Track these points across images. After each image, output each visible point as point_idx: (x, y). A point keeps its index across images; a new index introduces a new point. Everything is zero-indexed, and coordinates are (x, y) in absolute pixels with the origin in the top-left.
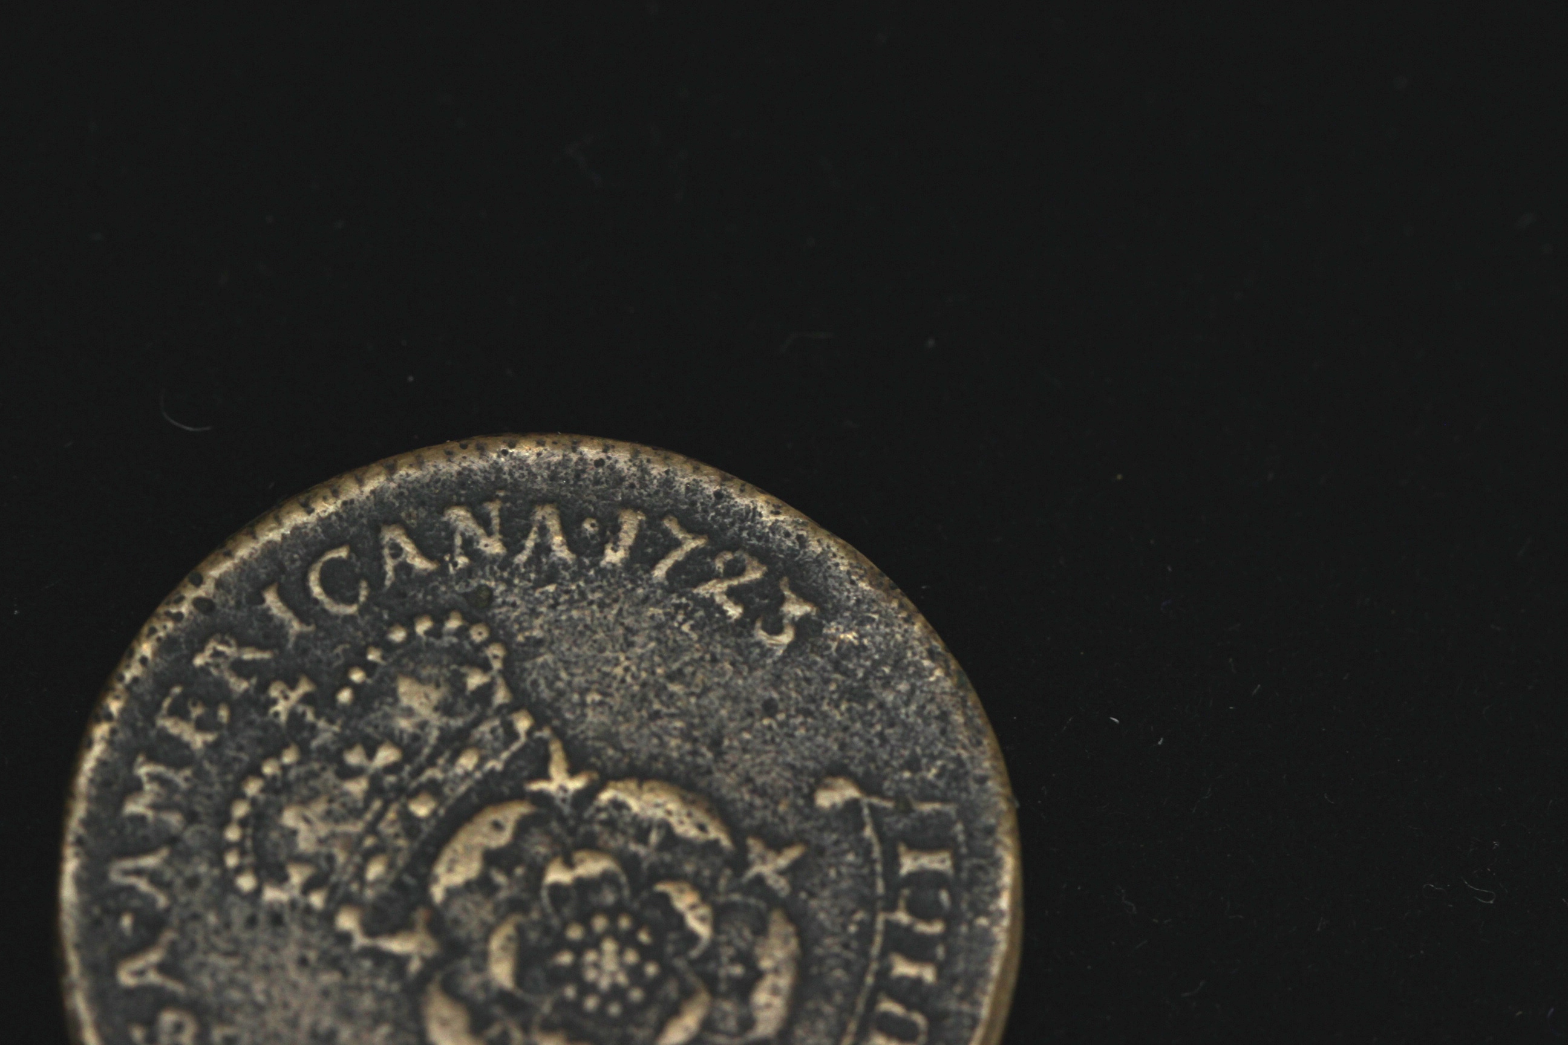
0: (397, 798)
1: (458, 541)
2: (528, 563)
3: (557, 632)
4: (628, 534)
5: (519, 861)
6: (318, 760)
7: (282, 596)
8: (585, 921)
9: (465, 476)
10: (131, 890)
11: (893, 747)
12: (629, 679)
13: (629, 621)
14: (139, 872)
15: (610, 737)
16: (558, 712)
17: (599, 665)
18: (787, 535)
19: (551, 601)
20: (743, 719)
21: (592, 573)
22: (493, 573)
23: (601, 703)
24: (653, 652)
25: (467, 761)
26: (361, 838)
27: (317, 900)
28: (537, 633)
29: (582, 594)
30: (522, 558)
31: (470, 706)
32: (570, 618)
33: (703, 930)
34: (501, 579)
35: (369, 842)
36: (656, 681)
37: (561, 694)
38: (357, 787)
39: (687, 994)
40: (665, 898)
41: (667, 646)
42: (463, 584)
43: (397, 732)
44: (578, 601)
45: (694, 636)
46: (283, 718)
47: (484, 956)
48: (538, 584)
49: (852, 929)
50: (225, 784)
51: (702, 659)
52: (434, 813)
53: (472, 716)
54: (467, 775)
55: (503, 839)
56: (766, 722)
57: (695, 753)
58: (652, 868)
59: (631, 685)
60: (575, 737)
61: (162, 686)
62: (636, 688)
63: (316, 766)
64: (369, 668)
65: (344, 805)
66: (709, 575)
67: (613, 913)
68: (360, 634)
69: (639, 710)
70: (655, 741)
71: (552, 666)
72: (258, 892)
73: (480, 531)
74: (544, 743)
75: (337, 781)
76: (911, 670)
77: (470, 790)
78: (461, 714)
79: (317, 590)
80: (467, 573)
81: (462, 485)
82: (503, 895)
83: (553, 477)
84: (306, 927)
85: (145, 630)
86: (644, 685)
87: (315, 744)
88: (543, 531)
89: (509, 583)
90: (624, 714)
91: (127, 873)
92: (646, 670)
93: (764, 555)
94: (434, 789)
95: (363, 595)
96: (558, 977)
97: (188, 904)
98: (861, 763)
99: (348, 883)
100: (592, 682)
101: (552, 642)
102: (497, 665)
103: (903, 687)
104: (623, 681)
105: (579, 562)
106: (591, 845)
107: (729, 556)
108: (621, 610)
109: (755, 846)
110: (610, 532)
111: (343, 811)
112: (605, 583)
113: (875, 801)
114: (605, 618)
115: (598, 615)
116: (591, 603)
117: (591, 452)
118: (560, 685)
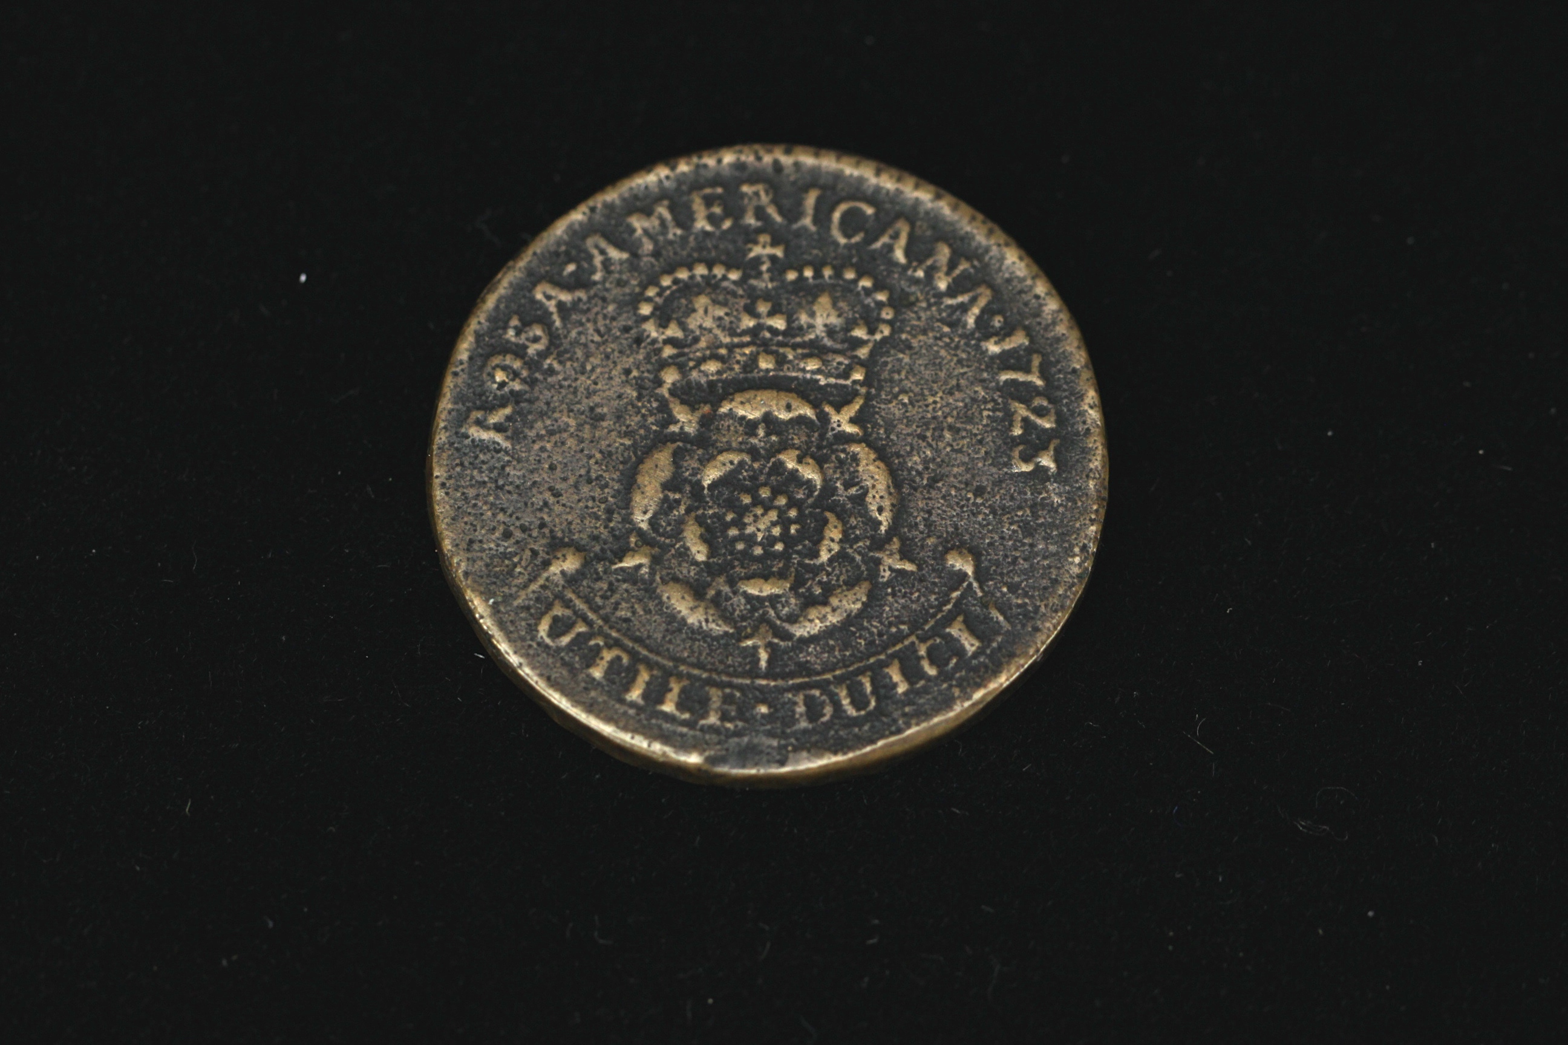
0: (759, 346)
1: (929, 262)
2: (950, 306)
3: (924, 351)
4: (1009, 345)
5: (777, 434)
6: (744, 290)
7: (819, 201)
8: (776, 492)
9: (967, 238)
10: (590, 258)
11: (1014, 569)
12: (930, 408)
13: (963, 382)
14: (603, 252)
15: (890, 426)
16: (880, 389)
17: (925, 387)
18: (1084, 422)
19: (938, 335)
20: (960, 482)
21: (973, 342)
22: (927, 293)
23: (904, 405)
24: (957, 408)
25: (812, 365)
26: (721, 346)
27: (668, 351)
28: (915, 343)
29: (957, 347)
30: (950, 302)
31: (843, 342)
32: (938, 352)
33: (824, 556)
34: (928, 300)
35: (723, 351)
36: (942, 422)
37: (891, 380)
38: (749, 323)
39: (782, 575)
40: (826, 522)
41: (966, 412)
42: (908, 284)
43: (795, 317)
44: (951, 348)
45: (985, 422)
46: (752, 255)
47: (710, 458)
48: (942, 321)
49: (894, 630)
50: (689, 255)
51: (976, 435)
52: (767, 371)
53: (838, 346)
54: (804, 370)
55: (784, 416)
56: (970, 495)
57: (919, 473)
58: (836, 503)
59: (928, 412)
60: (874, 407)
61: (717, 180)
62: (929, 416)
63: (740, 292)
64: (818, 274)
65: (731, 322)
66: (1026, 401)
67: (792, 503)
68: (833, 255)
69: (917, 427)
70: (908, 448)
71: (903, 364)
72: (645, 319)
73: (945, 269)
74: (856, 394)
75: (741, 309)
76: (1066, 545)
77: (796, 378)
78: (834, 340)
79: (837, 216)
80: (917, 281)
81: (962, 239)
82: (754, 441)
83: (1008, 281)
84: (648, 358)
85: (738, 148)
86: (934, 418)
87: (753, 282)
88: (973, 300)
89: (930, 306)
90: (909, 421)
91: (597, 247)
92: (943, 413)
93: (1061, 420)
94: (781, 361)
95: (857, 239)
96: (732, 504)
97: (607, 290)
98: (990, 561)
99: (690, 359)
100: (912, 391)
101: (916, 354)
102: (878, 337)
103: (1053, 548)
104: (927, 406)
105: (972, 333)
106: (820, 462)
107: (1045, 403)
108: (965, 373)
109: (896, 544)
110: (1006, 332)
111: (728, 325)
112: (973, 353)
113: (975, 585)
114: (954, 369)
115: (952, 364)
116: (956, 355)
117: (1041, 288)
118: (896, 377)
